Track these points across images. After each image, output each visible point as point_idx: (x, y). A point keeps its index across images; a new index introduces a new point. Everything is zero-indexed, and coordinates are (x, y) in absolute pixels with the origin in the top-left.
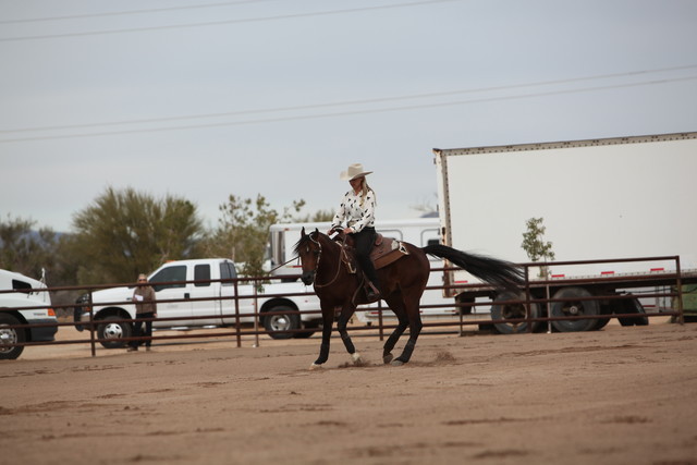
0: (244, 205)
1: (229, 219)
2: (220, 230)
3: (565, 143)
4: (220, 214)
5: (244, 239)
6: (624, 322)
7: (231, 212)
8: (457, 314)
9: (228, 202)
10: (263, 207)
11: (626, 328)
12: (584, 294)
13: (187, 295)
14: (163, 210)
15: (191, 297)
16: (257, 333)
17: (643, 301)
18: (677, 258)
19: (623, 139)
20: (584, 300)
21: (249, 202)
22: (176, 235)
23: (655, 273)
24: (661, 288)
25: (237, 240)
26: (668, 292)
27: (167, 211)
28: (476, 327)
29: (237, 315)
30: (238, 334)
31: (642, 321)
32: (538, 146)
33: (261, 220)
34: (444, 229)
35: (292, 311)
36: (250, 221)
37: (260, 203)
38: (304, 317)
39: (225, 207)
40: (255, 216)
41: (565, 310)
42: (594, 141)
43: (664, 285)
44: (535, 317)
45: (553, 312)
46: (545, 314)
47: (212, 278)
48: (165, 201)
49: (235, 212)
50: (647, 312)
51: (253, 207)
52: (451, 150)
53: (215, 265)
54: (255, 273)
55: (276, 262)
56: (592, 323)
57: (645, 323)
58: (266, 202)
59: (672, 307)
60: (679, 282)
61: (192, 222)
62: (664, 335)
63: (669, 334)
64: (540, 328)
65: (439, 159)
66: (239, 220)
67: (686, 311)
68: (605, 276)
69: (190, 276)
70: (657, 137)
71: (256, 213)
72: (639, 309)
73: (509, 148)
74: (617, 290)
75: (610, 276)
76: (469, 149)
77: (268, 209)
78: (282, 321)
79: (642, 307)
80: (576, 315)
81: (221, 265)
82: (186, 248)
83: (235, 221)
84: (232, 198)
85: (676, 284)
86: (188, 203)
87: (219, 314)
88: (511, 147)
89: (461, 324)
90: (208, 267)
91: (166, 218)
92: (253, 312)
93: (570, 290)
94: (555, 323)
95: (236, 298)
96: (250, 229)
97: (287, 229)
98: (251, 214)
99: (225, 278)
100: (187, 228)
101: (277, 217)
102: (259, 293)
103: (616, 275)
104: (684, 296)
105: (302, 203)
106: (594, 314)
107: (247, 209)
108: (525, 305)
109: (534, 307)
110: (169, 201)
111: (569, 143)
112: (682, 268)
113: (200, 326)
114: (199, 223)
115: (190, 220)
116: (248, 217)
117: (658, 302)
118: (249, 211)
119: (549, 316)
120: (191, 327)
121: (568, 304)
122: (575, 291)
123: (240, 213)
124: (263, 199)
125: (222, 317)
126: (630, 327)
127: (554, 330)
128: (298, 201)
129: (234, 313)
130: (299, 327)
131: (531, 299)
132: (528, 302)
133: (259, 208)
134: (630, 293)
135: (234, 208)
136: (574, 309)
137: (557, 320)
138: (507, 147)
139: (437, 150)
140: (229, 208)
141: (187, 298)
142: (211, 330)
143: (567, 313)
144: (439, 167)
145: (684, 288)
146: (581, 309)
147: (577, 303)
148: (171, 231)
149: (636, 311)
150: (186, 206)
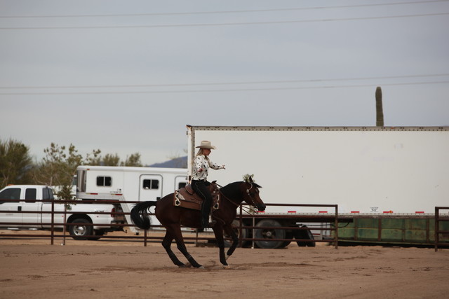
0: (60, 150)
1: (50, 158)
2: (43, 165)
3: (270, 128)
4: (44, 155)
5: (59, 172)
6: (300, 244)
7: (52, 154)
8: (195, 232)
9: (50, 147)
10: (73, 153)
11: (301, 248)
12: (277, 224)
13: (20, 208)
14: (7, 149)
15: (22, 210)
16: (65, 236)
17: (312, 232)
18: (336, 206)
19: (307, 128)
20: (277, 229)
21: (64, 148)
22: (14, 166)
23: (322, 214)
24: (325, 224)
25: (54, 172)
26: (328, 227)
27: (9, 150)
28: (206, 241)
29: (53, 224)
30: (52, 237)
31: (312, 244)
32: (253, 128)
33: (70, 160)
34: (190, 177)
35: (88, 223)
36: (64, 160)
37: (71, 149)
38: (95, 227)
39: (48, 151)
40: (67, 157)
41: (264, 234)
42: (289, 128)
43: (326, 222)
44: (244, 237)
45: (256, 235)
46: (251, 236)
47: (37, 199)
48: (8, 144)
49: (54, 154)
50: (315, 239)
51: (66, 152)
52: (198, 127)
53: (39, 189)
54: (66, 197)
55: (80, 190)
56: (280, 243)
57: (314, 245)
58: (75, 149)
59: (330, 236)
60: (336, 221)
61: (25, 158)
62: (326, 255)
63: (328, 255)
64: (247, 245)
65: (190, 132)
66: (56, 159)
67: (339, 238)
68: (290, 214)
69: (23, 196)
70: (328, 128)
71: (68, 156)
72: (310, 236)
73: (235, 128)
74: (297, 223)
75: (294, 214)
76: (209, 127)
77: (76, 154)
78: (81, 228)
79: (312, 234)
80: (270, 237)
81: (43, 189)
82: (20, 174)
83: (54, 160)
84: (53, 145)
85: (334, 221)
86: (23, 146)
87: (40, 222)
88: (236, 127)
89: (197, 239)
90: (35, 190)
91: (8, 155)
92: (63, 222)
93: (268, 221)
94: (257, 242)
95: (53, 212)
96: (63, 165)
97: (88, 169)
98: (64, 156)
99: (45, 198)
100: (22, 161)
101: (82, 160)
102: (67, 211)
103: (297, 213)
104: (339, 229)
105: (99, 152)
106: (281, 237)
107: (62, 152)
108: (239, 230)
109: (244, 231)
110: (11, 144)
111: (273, 127)
112: (339, 212)
113: (27, 229)
114: (30, 159)
115: (24, 157)
116: (63, 158)
117: (322, 232)
118: (63, 154)
119: (254, 237)
120: (20, 229)
121: (266, 230)
122: (271, 222)
123: (57, 155)
124: (74, 147)
125: (42, 224)
126: (304, 248)
127: (256, 247)
128: (96, 150)
129: (50, 222)
130: (92, 234)
131: (243, 225)
132: (241, 228)
133: (70, 153)
134: (305, 226)
135: (54, 151)
136: (269, 234)
137: (259, 240)
138: (234, 127)
139: (189, 126)
140: (50, 151)
141: (20, 210)
142: (34, 231)
143: (265, 236)
144: (190, 137)
145: (339, 224)
146: (274, 234)
147: (271, 230)
148: (11, 163)
149: (308, 238)
150: (21, 148)
